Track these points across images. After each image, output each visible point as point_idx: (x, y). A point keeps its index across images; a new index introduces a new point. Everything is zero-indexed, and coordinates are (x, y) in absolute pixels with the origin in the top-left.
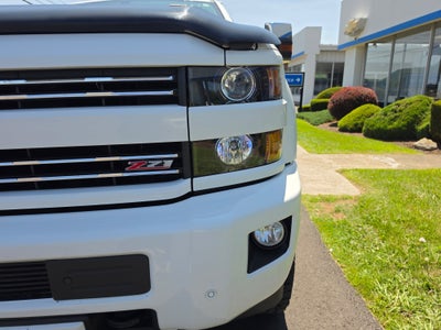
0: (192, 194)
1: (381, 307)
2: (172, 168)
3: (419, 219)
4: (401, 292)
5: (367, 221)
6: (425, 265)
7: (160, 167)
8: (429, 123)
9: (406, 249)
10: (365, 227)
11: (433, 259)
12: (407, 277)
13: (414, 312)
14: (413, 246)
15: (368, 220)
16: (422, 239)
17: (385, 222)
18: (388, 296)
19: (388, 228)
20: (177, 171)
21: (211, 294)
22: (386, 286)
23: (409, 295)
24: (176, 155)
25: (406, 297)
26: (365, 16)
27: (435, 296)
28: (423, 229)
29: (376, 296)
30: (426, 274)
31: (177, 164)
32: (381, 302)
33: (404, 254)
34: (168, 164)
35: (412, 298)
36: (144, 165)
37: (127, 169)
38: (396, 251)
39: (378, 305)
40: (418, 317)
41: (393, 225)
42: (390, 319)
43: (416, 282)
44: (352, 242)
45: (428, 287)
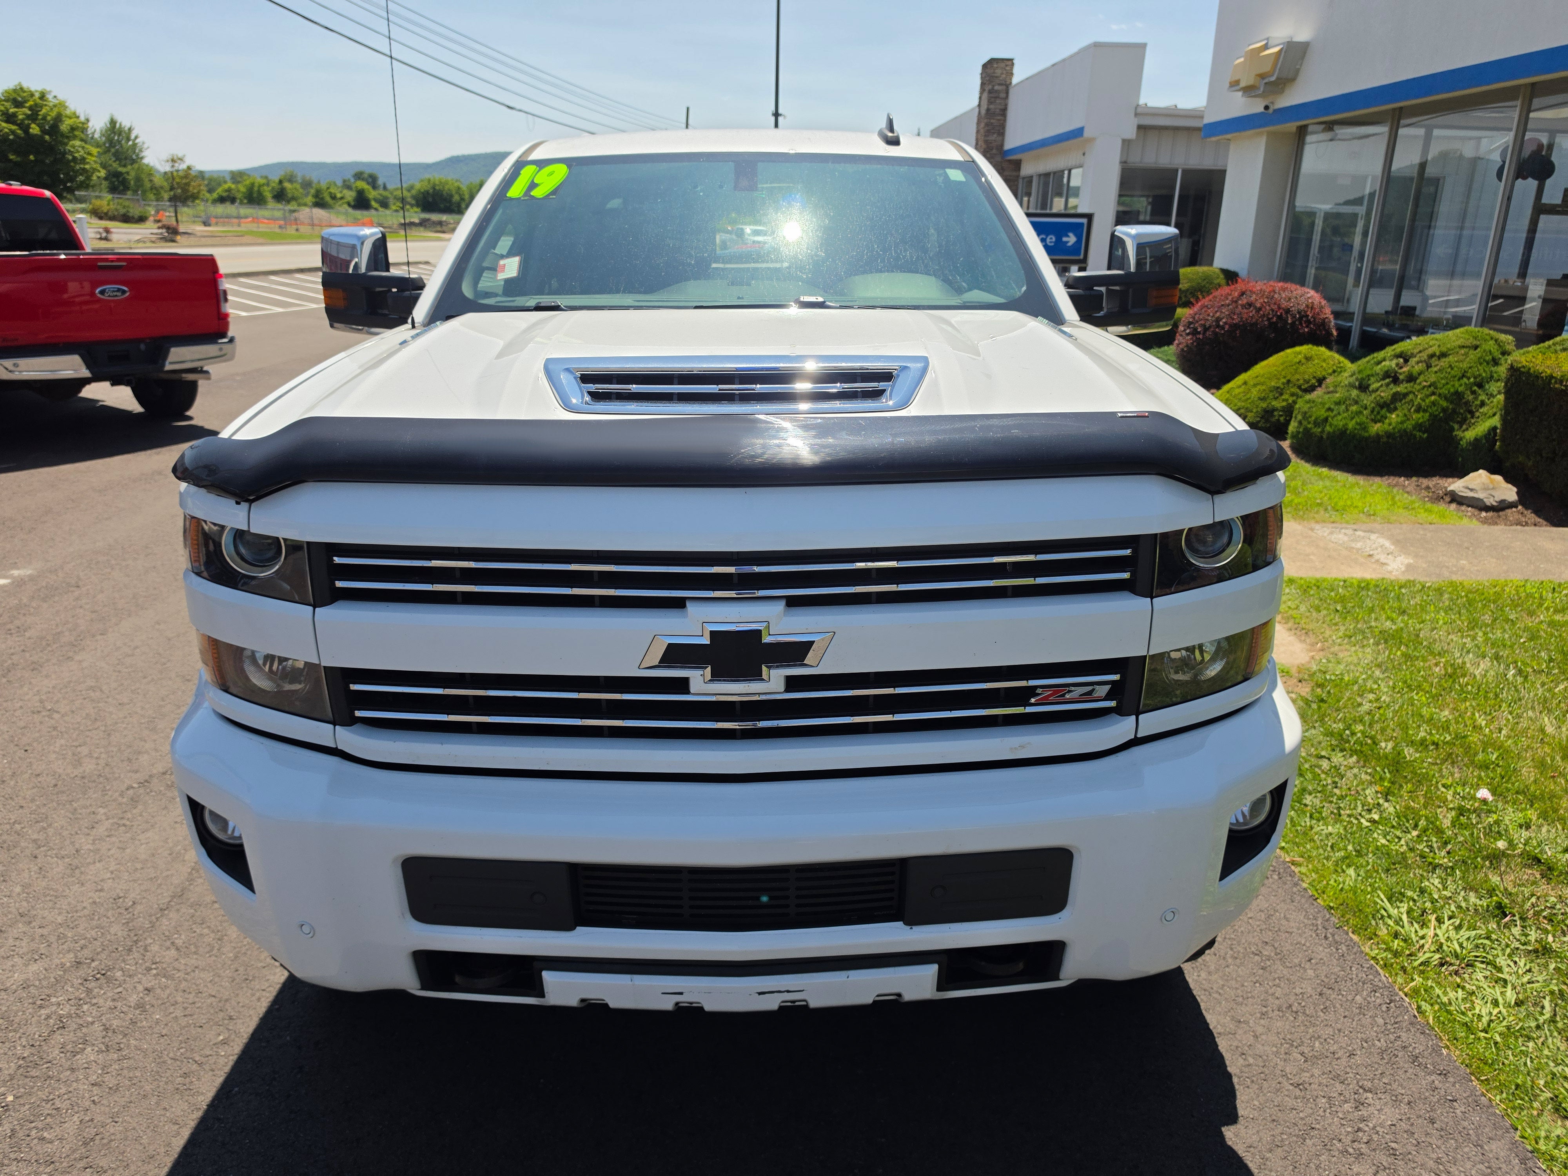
0: (1136, 742)
1: (1396, 954)
2: (1107, 698)
3: (1474, 738)
4: (1440, 921)
5: (1341, 743)
6: (1495, 858)
7: (1088, 697)
8: (1496, 421)
9: (1446, 820)
10: (1338, 758)
11: (1511, 844)
12: (1452, 887)
13: (1470, 965)
14: (1461, 811)
15: (1342, 739)
16: (1483, 793)
17: (1387, 747)
18: (1411, 930)
19: (1396, 764)
20: (1113, 704)
21: (1169, 916)
22: (1404, 907)
23: (1458, 928)
24: (1116, 677)
25: (1452, 934)
26: (1302, 36)
27: (1516, 931)
28: (1485, 766)
29: (1383, 932)
30: (1495, 879)
31: (1115, 691)
32: (1396, 944)
33: (1440, 831)
34: (1103, 690)
35: (1464, 933)
36: (1059, 692)
37: (1033, 700)
38: (1422, 823)
39: (1388, 949)
40: (1480, 973)
41: (1409, 753)
42: (1418, 980)
43: (1473, 898)
44: (1308, 799)
45: (1501, 911)
